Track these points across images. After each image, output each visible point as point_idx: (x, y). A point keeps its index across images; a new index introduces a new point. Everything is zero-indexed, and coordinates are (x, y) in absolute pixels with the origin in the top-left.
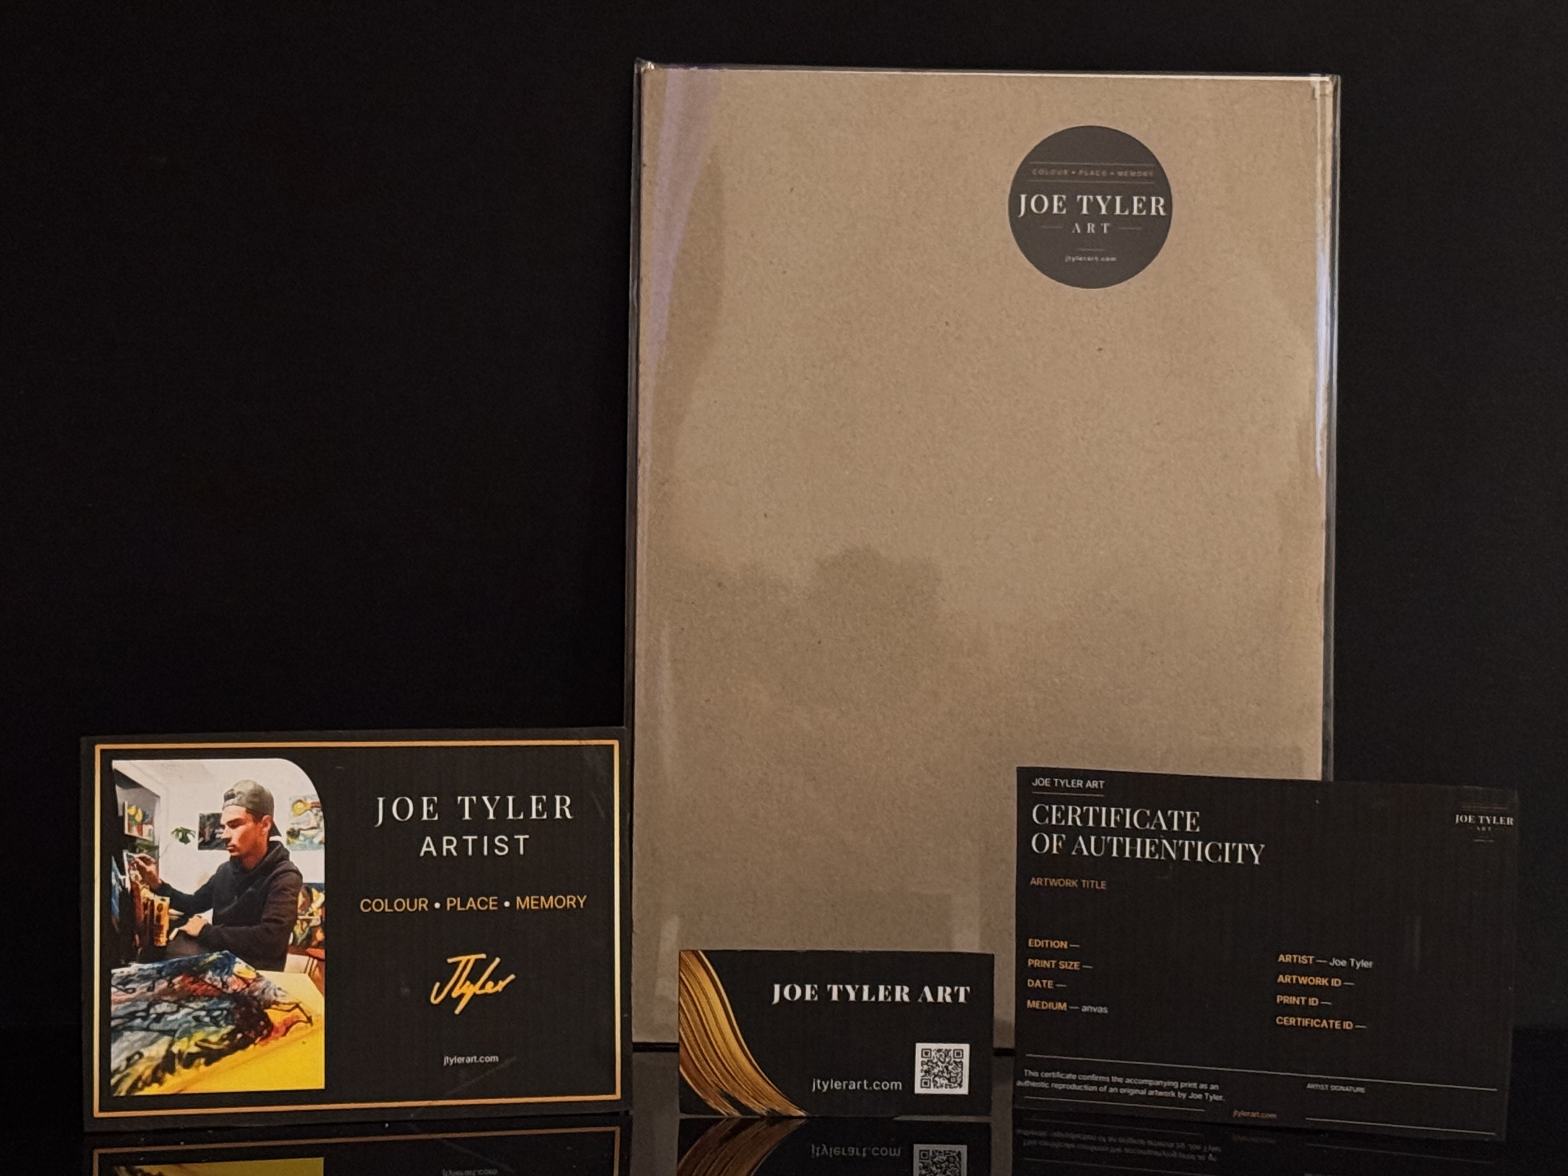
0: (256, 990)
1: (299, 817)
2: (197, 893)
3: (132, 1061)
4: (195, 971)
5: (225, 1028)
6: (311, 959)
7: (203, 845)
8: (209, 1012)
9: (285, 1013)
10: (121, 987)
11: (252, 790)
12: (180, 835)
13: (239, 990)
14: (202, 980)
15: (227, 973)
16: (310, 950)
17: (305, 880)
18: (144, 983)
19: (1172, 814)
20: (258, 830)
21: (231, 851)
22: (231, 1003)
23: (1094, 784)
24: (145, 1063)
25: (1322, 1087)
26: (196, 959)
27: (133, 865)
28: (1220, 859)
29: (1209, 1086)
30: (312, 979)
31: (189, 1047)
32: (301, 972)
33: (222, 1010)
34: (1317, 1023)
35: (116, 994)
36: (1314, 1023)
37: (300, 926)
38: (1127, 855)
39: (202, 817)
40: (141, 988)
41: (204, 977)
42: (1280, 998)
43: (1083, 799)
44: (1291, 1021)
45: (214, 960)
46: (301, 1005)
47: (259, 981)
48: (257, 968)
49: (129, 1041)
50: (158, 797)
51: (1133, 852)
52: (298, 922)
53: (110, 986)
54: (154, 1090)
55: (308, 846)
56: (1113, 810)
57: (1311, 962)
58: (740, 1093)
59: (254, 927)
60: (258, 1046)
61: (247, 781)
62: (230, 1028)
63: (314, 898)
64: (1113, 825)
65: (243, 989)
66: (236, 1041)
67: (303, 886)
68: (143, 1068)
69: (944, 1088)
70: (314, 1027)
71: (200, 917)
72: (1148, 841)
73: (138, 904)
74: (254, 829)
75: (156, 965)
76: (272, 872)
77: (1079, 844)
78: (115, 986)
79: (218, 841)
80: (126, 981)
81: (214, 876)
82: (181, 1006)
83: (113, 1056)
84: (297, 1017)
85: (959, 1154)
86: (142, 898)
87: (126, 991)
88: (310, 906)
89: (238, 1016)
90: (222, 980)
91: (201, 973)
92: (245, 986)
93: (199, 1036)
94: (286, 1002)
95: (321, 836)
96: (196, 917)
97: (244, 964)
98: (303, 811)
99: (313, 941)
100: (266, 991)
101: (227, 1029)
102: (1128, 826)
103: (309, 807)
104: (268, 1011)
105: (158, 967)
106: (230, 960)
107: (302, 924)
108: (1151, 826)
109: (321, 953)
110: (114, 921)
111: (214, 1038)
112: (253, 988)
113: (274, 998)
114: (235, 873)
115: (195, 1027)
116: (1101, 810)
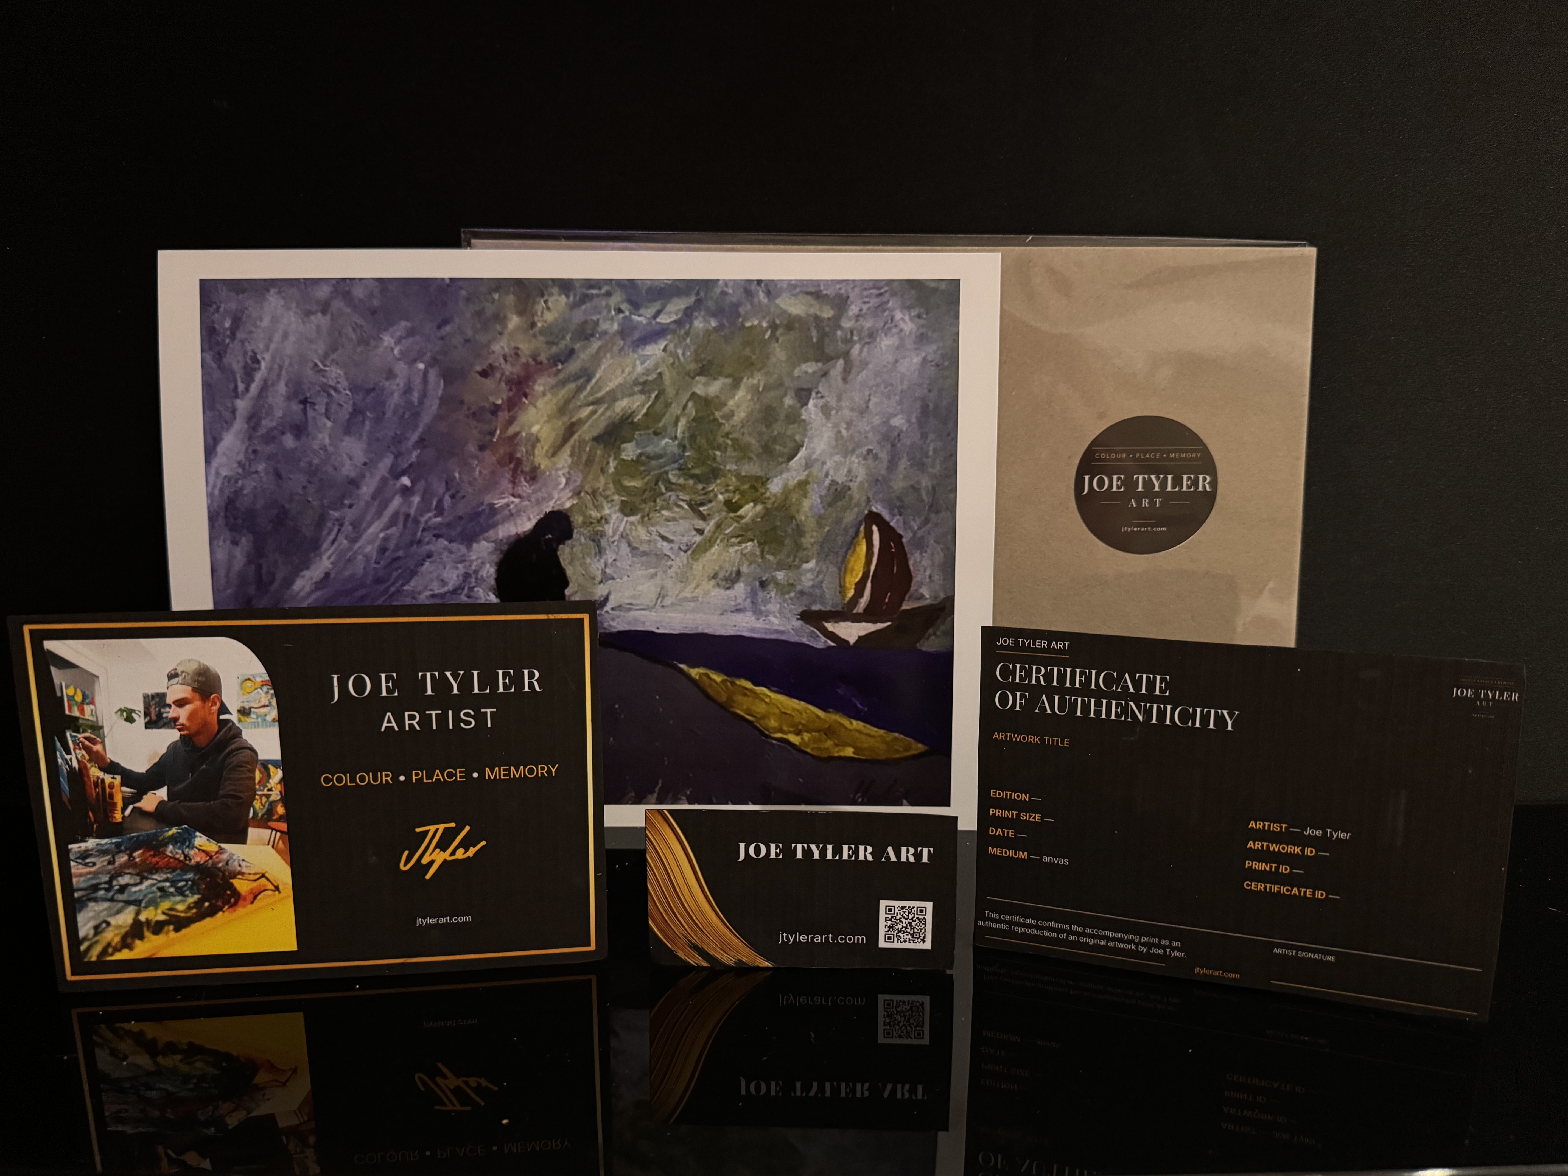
0: (220, 862)
1: (248, 695)
2: (147, 771)
3: (99, 930)
4: (154, 845)
5: (192, 897)
6: (274, 832)
7: (149, 725)
8: (173, 883)
9: (251, 882)
10: (80, 861)
11: (196, 669)
12: (125, 714)
13: (202, 862)
14: (164, 853)
15: (188, 847)
16: (270, 824)
17: (261, 757)
18: (103, 857)
19: (1141, 678)
20: (206, 709)
21: (179, 730)
22: (195, 875)
23: (1059, 645)
24: (112, 931)
25: (1289, 952)
26: (155, 833)
27: (78, 744)
28: (1190, 724)
29: (1170, 943)
30: (275, 850)
31: (156, 915)
32: (264, 844)
33: (187, 881)
34: (1288, 890)
35: (75, 868)
36: (1284, 890)
37: (259, 801)
38: (1092, 715)
39: (146, 697)
40: (101, 862)
41: (165, 850)
42: (1249, 863)
43: (1047, 659)
44: (1259, 887)
45: (173, 835)
46: (267, 875)
47: (220, 854)
48: (218, 842)
49: (95, 911)
50: (97, 677)
51: (1098, 712)
52: (257, 797)
53: (69, 860)
54: (124, 955)
55: (260, 724)
56: (1078, 671)
57: (1283, 830)
58: (708, 945)
59: (212, 803)
60: (226, 914)
61: (189, 661)
62: (196, 897)
63: (272, 774)
64: (1077, 686)
65: (207, 861)
66: (203, 910)
67: (259, 763)
68: (111, 936)
69: (907, 943)
70: (281, 894)
71: (155, 794)
72: (1114, 702)
73: (89, 783)
74: (203, 707)
75: (114, 841)
76: (226, 747)
77: (1043, 703)
78: (73, 861)
79: (165, 720)
80: (84, 855)
81: (164, 755)
82: (143, 879)
83: (79, 925)
84: (264, 885)
85: (922, 1004)
86: (91, 777)
87: (86, 865)
88: (268, 782)
89: (204, 886)
90: (183, 853)
91: (161, 846)
92: (208, 858)
93: (165, 905)
94: (252, 872)
95: (274, 713)
96: (150, 794)
97: (204, 838)
98: (253, 688)
99: (274, 816)
100: (229, 862)
101: (193, 899)
102: (1093, 687)
103: (258, 685)
104: (231, 881)
105: (116, 842)
106: (190, 834)
107: (261, 799)
108: (1117, 688)
109: (283, 826)
110: (65, 799)
111: (181, 907)
112: (217, 860)
113: (239, 869)
114: (185, 751)
115: (160, 897)
116: (1065, 671)
